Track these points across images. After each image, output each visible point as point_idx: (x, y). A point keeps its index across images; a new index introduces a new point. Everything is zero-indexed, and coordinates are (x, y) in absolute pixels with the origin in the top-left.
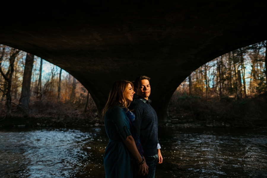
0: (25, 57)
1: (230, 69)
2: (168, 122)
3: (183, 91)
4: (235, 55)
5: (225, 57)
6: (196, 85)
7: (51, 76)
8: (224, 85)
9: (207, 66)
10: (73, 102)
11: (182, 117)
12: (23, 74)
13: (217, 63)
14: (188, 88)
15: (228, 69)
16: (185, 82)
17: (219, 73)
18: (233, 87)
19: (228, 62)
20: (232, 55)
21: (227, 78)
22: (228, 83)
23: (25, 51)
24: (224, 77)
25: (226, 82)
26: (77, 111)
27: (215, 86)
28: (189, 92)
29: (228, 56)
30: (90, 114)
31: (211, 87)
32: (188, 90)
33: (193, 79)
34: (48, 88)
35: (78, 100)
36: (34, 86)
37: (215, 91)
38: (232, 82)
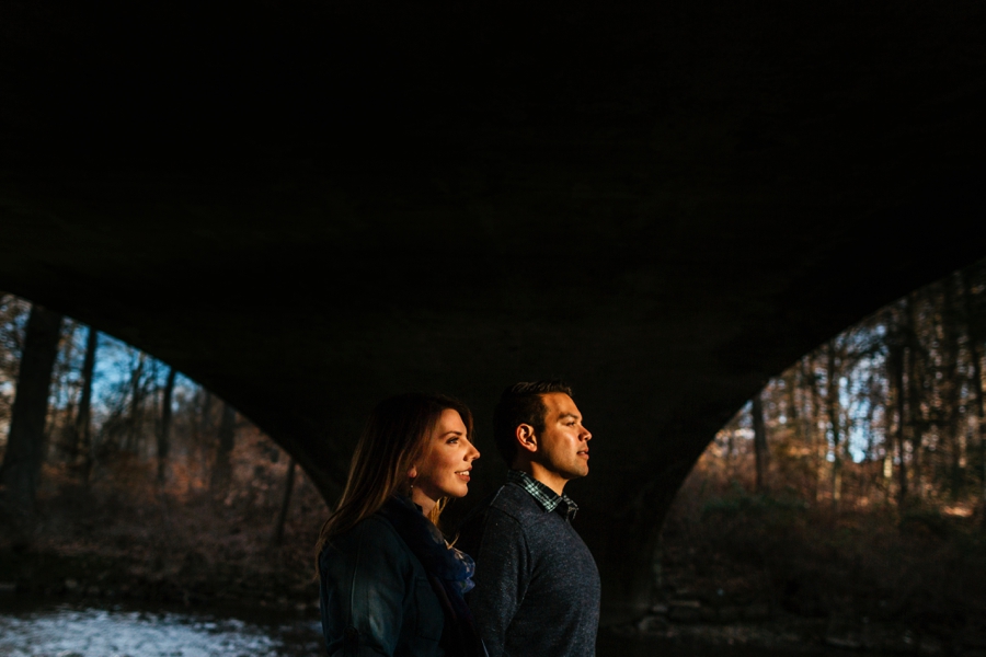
0: (23, 319)
1: (949, 369)
2: (650, 612)
3: (725, 472)
4: (977, 290)
5: (925, 306)
6: (785, 445)
7: (129, 398)
8: (921, 451)
9: (841, 354)
10: (222, 501)
11: (721, 592)
12: (17, 372)
13: (889, 334)
14: (751, 457)
15: (941, 369)
16: (737, 427)
17: (894, 392)
18: (962, 462)
19: (939, 329)
20: (961, 292)
21: (934, 417)
22: (941, 442)
23: (26, 297)
24: (920, 413)
25: (929, 440)
26: (242, 538)
27: (874, 456)
28: (752, 475)
29: (940, 299)
30: (301, 552)
31: (858, 457)
32: (749, 469)
33: (775, 415)
34: (116, 439)
35: (244, 493)
36: (59, 424)
37: (878, 479)
38: (962, 441)
